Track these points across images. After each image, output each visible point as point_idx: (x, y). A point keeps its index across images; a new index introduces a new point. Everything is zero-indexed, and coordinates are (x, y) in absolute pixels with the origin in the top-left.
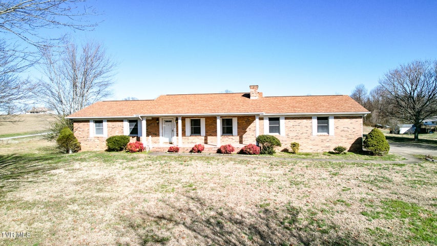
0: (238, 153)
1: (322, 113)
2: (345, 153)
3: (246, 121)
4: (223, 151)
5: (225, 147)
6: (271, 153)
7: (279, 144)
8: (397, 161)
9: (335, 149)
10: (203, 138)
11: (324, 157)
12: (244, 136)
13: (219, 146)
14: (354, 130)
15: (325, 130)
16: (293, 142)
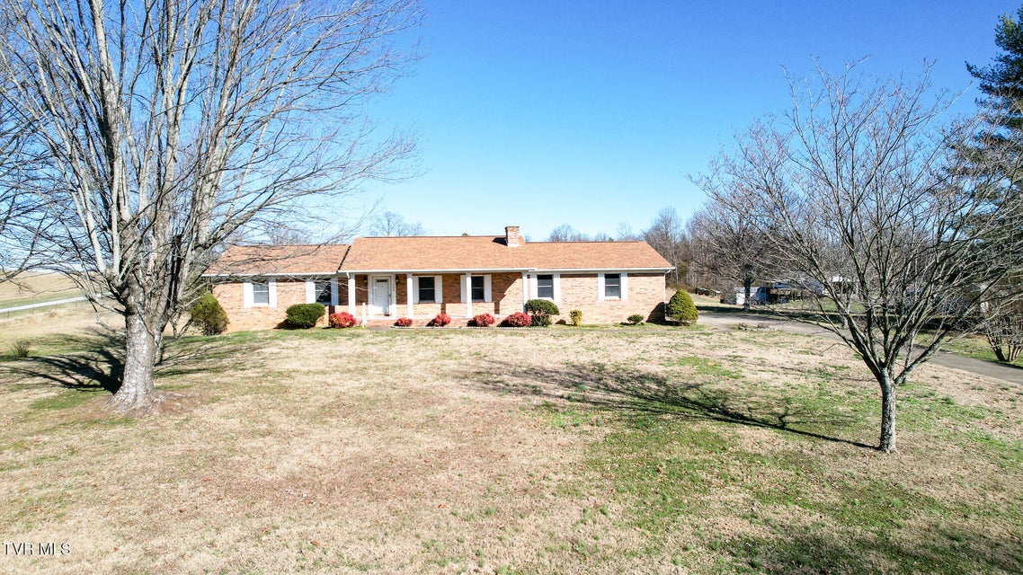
0: (499, 326)
1: (612, 269)
2: (642, 324)
3: (504, 280)
4: (480, 322)
5: (482, 317)
6: (546, 324)
7: (557, 312)
8: (706, 331)
9: (630, 319)
10: (440, 306)
11: (617, 328)
12: (502, 302)
13: (471, 317)
14: (653, 292)
15: (616, 292)
16: (573, 309)
